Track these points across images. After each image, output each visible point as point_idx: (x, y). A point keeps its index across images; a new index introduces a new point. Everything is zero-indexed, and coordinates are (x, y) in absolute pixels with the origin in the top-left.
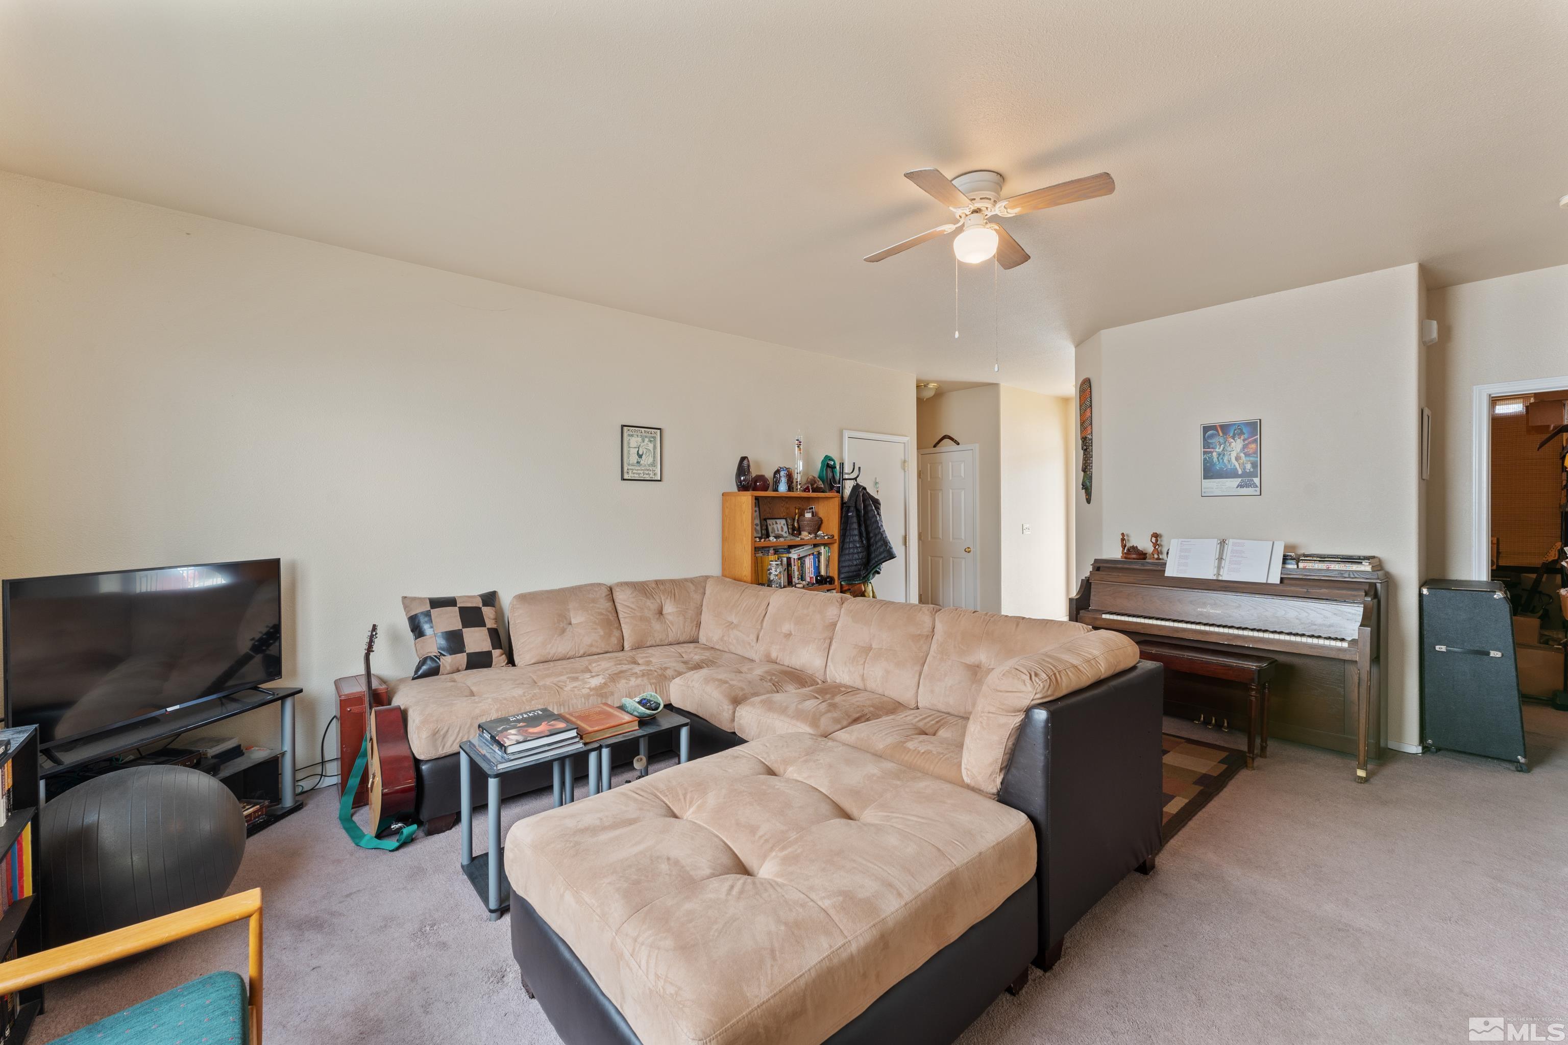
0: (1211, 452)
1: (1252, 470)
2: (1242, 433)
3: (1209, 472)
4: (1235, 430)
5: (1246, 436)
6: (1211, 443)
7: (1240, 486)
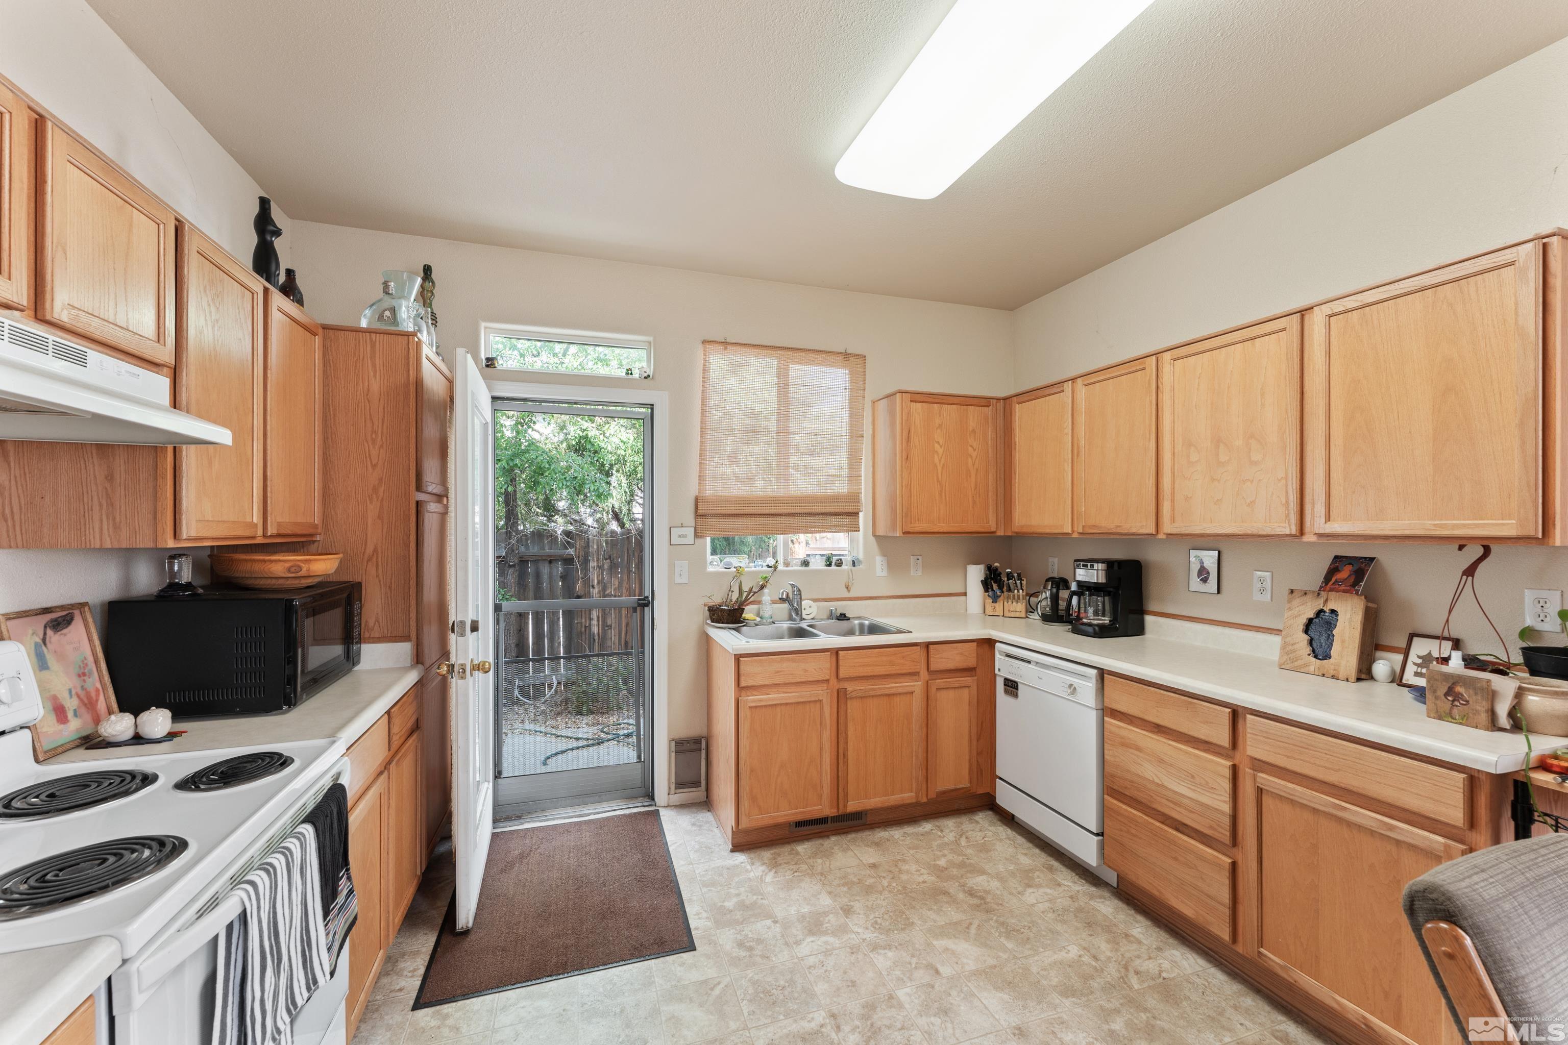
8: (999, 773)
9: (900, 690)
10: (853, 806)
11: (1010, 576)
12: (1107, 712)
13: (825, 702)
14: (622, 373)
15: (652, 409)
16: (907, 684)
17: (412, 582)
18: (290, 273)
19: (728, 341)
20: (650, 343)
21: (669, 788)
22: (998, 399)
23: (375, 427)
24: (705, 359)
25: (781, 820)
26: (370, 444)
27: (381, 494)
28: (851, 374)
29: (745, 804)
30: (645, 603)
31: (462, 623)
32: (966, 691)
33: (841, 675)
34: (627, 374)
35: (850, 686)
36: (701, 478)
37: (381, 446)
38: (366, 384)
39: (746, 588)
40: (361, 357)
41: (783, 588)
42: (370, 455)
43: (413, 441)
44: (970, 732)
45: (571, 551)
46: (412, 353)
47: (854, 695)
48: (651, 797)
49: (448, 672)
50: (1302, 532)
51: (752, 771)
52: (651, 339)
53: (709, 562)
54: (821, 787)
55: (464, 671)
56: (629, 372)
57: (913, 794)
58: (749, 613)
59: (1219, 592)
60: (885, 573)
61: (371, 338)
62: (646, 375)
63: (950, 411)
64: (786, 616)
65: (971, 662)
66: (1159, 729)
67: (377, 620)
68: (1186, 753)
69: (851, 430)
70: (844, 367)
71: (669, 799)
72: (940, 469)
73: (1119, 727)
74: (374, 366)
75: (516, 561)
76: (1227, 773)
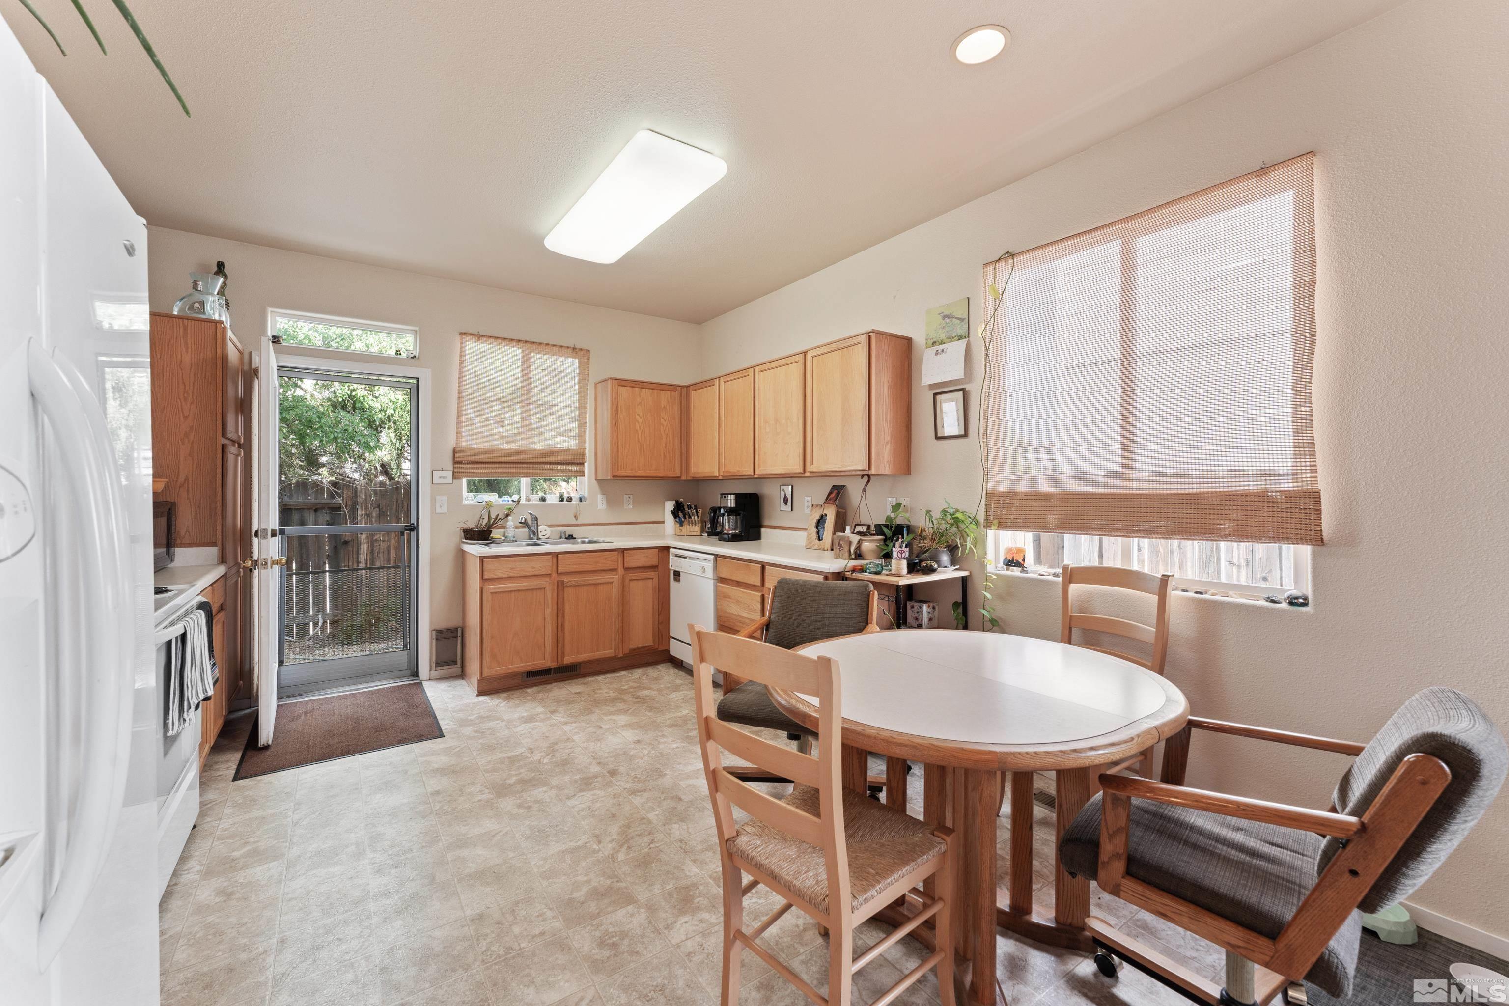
8: (671, 634)
9: (603, 581)
10: (568, 660)
11: (689, 507)
12: (721, 580)
13: (547, 589)
14: (392, 353)
15: (418, 381)
16: (608, 577)
17: (218, 503)
19: (481, 334)
20: (416, 331)
21: (431, 666)
22: (682, 387)
23: (187, 388)
24: (461, 346)
25: (514, 670)
26: (182, 400)
27: (192, 438)
28: (580, 363)
29: (487, 659)
30: (413, 528)
31: (265, 530)
32: (650, 582)
33: (560, 571)
34: (397, 354)
35: (566, 579)
36: (459, 434)
37: (192, 403)
38: (179, 356)
39: (493, 516)
40: (175, 337)
41: (525, 515)
42: (182, 409)
43: (220, 400)
44: (653, 609)
45: (339, 500)
46: (219, 337)
47: (569, 584)
48: (416, 674)
49: (252, 565)
50: (805, 471)
51: (492, 637)
52: (417, 328)
53: (464, 497)
54: (545, 647)
55: (266, 564)
56: (398, 353)
57: (612, 651)
58: (496, 534)
59: (792, 510)
60: (604, 507)
61: (183, 324)
62: (412, 355)
63: (647, 395)
64: (527, 537)
65: (654, 562)
66: (738, 584)
67: (187, 531)
68: (747, 593)
69: (579, 404)
70: (574, 357)
71: (430, 675)
72: (640, 432)
73: (723, 587)
74: (186, 344)
76: (759, 599)
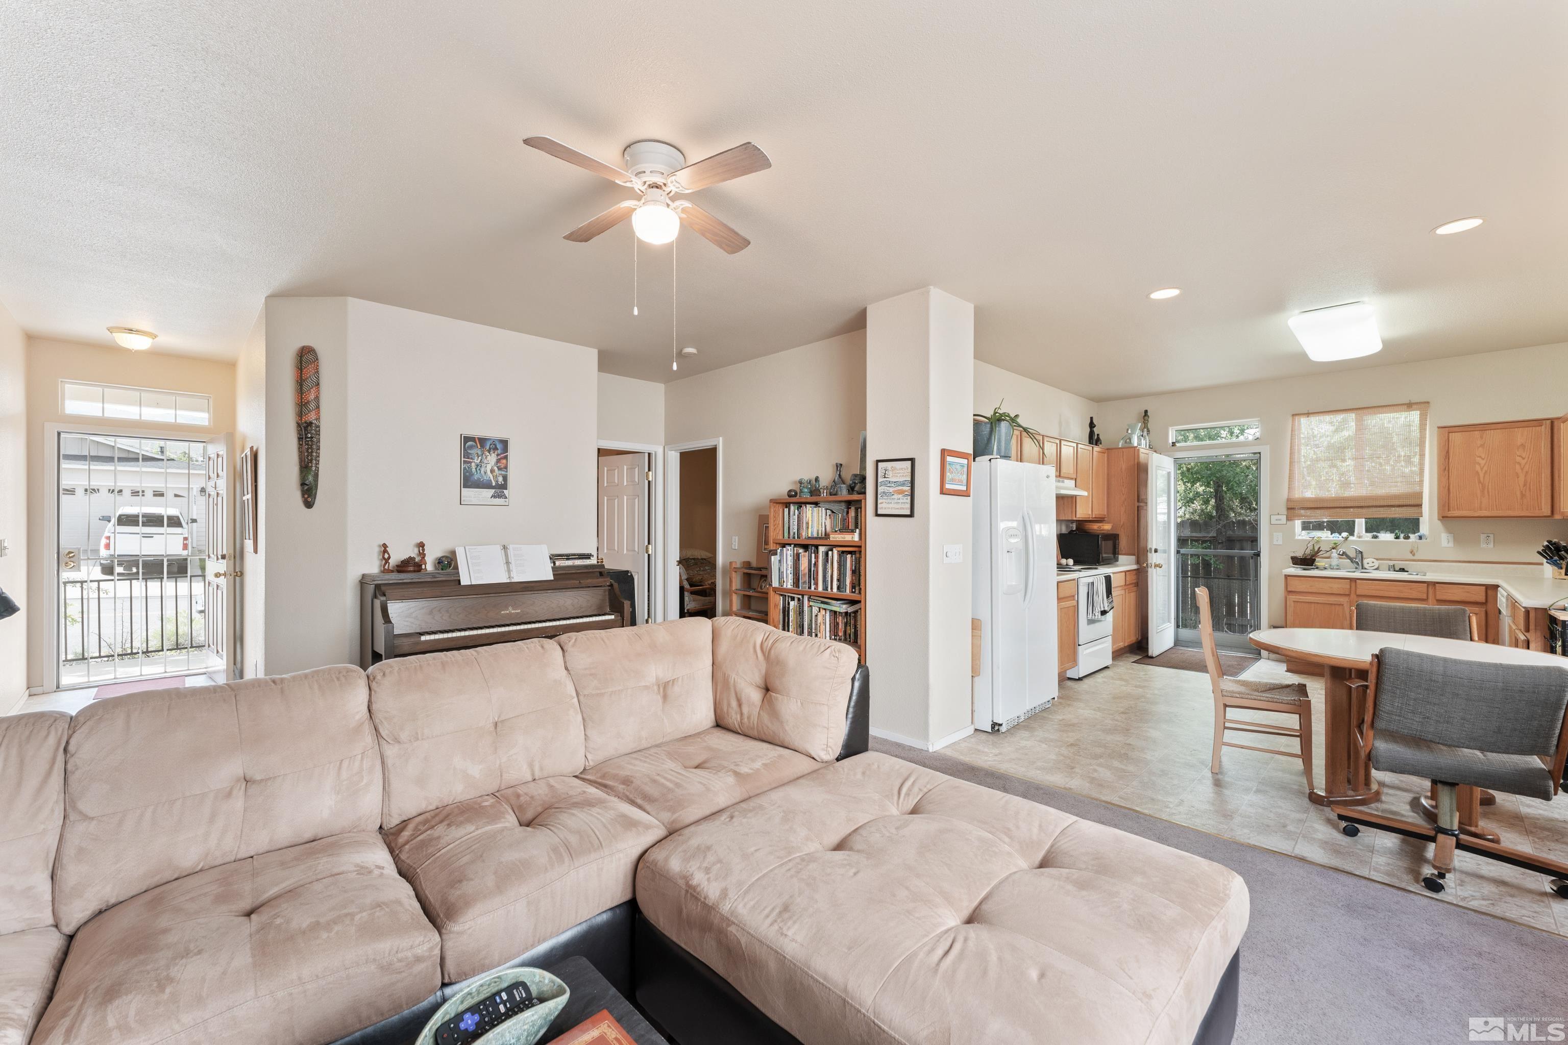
0: (470, 463)
1: (503, 483)
2: (496, 449)
3: (468, 481)
4: (491, 445)
5: (499, 452)
6: (470, 453)
7: (493, 496)
13: (1345, 605)
15: (1260, 455)
17: (1135, 534)
18: (1098, 435)
19: (1310, 412)
22: (1548, 421)
23: (1126, 479)
24: (1294, 424)
26: (1122, 486)
27: (1127, 506)
28: (1421, 414)
30: (1258, 555)
31: (1151, 548)
33: (1359, 593)
36: (1291, 488)
37: (1126, 487)
38: (1121, 468)
39: (1319, 549)
40: (1120, 456)
42: (1122, 490)
43: (1136, 484)
46: (1136, 454)
48: (1258, 653)
49: (1147, 566)
53: (1299, 534)
55: (1152, 566)
58: (1320, 562)
60: (1451, 544)
61: (1123, 451)
62: (1256, 438)
63: (1494, 436)
64: (1351, 566)
65: (1479, 598)
67: (1124, 548)
70: (1414, 411)
72: (1482, 474)
74: (1124, 458)
75: (1224, 540)
